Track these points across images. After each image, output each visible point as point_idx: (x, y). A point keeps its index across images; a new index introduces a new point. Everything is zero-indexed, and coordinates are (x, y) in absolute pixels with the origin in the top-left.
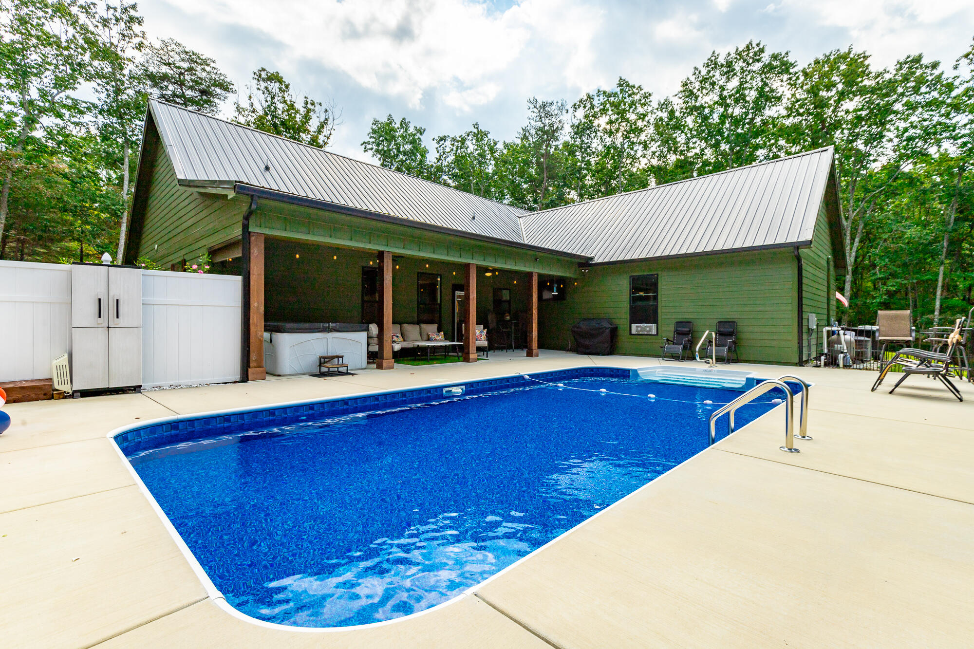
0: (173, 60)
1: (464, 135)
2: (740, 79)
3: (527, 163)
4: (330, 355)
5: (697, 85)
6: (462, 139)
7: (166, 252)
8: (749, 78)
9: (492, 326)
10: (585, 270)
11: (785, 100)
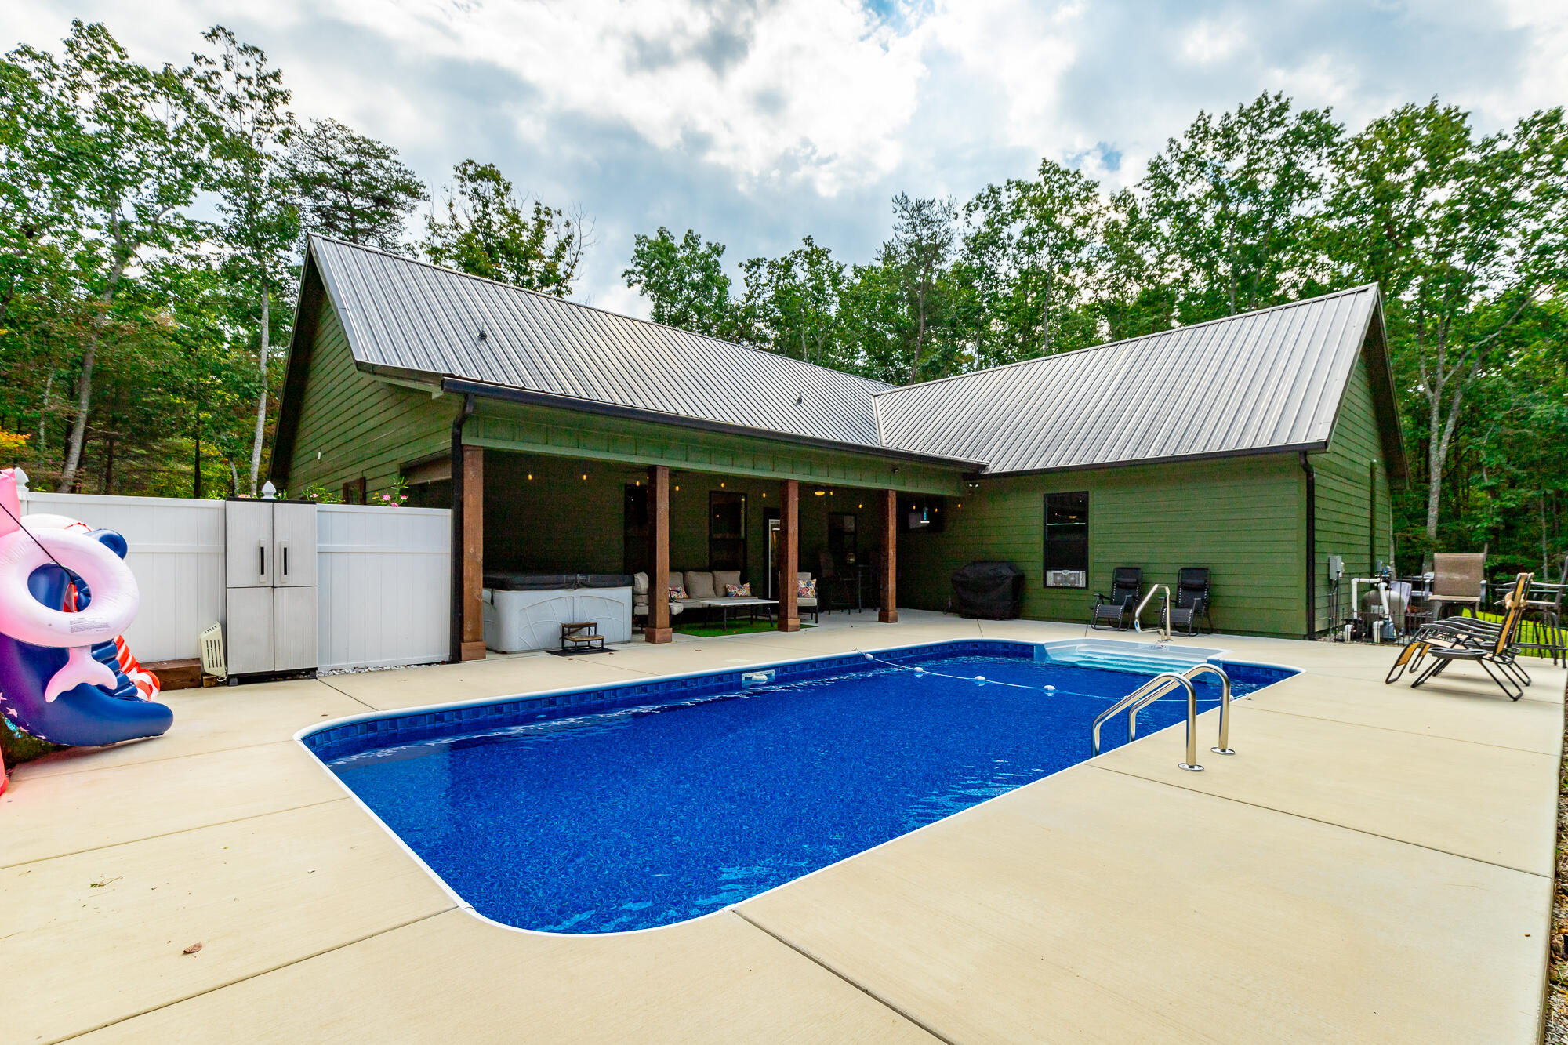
0: (333, 151)
1: (789, 257)
2: (1249, 154)
3: (892, 300)
4: (577, 621)
5: (1176, 167)
6: (787, 262)
7: (337, 465)
8: (1263, 152)
9: (825, 573)
10: (974, 484)
11: (1326, 189)
